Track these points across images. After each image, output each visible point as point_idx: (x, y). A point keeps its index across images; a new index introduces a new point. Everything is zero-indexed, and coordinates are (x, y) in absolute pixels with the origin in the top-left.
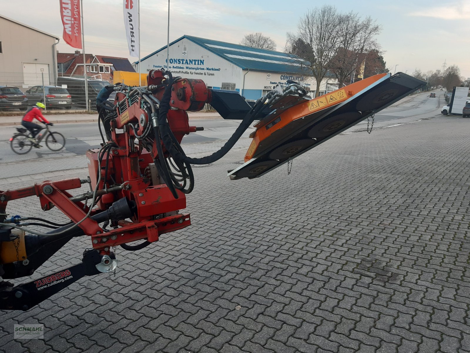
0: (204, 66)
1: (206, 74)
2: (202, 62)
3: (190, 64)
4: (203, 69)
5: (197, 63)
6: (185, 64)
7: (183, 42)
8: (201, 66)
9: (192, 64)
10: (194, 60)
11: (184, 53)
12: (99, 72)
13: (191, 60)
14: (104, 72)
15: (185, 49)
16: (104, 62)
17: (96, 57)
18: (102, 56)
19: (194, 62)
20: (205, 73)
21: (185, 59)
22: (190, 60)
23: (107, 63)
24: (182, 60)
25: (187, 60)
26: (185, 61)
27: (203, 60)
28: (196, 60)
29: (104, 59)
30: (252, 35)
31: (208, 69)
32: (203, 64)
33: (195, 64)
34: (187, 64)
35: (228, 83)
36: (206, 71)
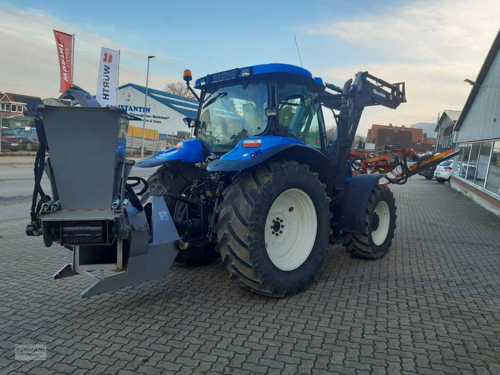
0: (151, 114)
1: (153, 121)
2: (148, 110)
3: (134, 111)
4: (149, 116)
5: (142, 110)
6: (129, 110)
7: (127, 90)
8: (147, 114)
9: (137, 110)
10: (139, 107)
11: (129, 100)
12: (11, 111)
13: (136, 107)
14: (16, 112)
15: (129, 96)
16: (16, 101)
17: (6, 94)
18: (13, 94)
19: (139, 110)
20: (151, 120)
21: (129, 106)
22: (134, 107)
23: (18, 101)
24: (125, 106)
25: (131, 107)
26: (129, 107)
27: (150, 108)
28: (142, 108)
29: (16, 98)
30: (174, 84)
31: (154, 117)
32: (149, 111)
33: (140, 111)
34: (132, 110)
35: (184, 132)
36: (153, 119)
